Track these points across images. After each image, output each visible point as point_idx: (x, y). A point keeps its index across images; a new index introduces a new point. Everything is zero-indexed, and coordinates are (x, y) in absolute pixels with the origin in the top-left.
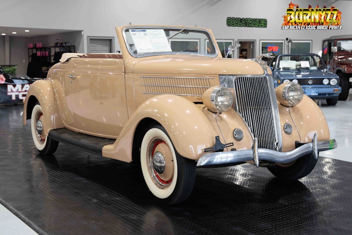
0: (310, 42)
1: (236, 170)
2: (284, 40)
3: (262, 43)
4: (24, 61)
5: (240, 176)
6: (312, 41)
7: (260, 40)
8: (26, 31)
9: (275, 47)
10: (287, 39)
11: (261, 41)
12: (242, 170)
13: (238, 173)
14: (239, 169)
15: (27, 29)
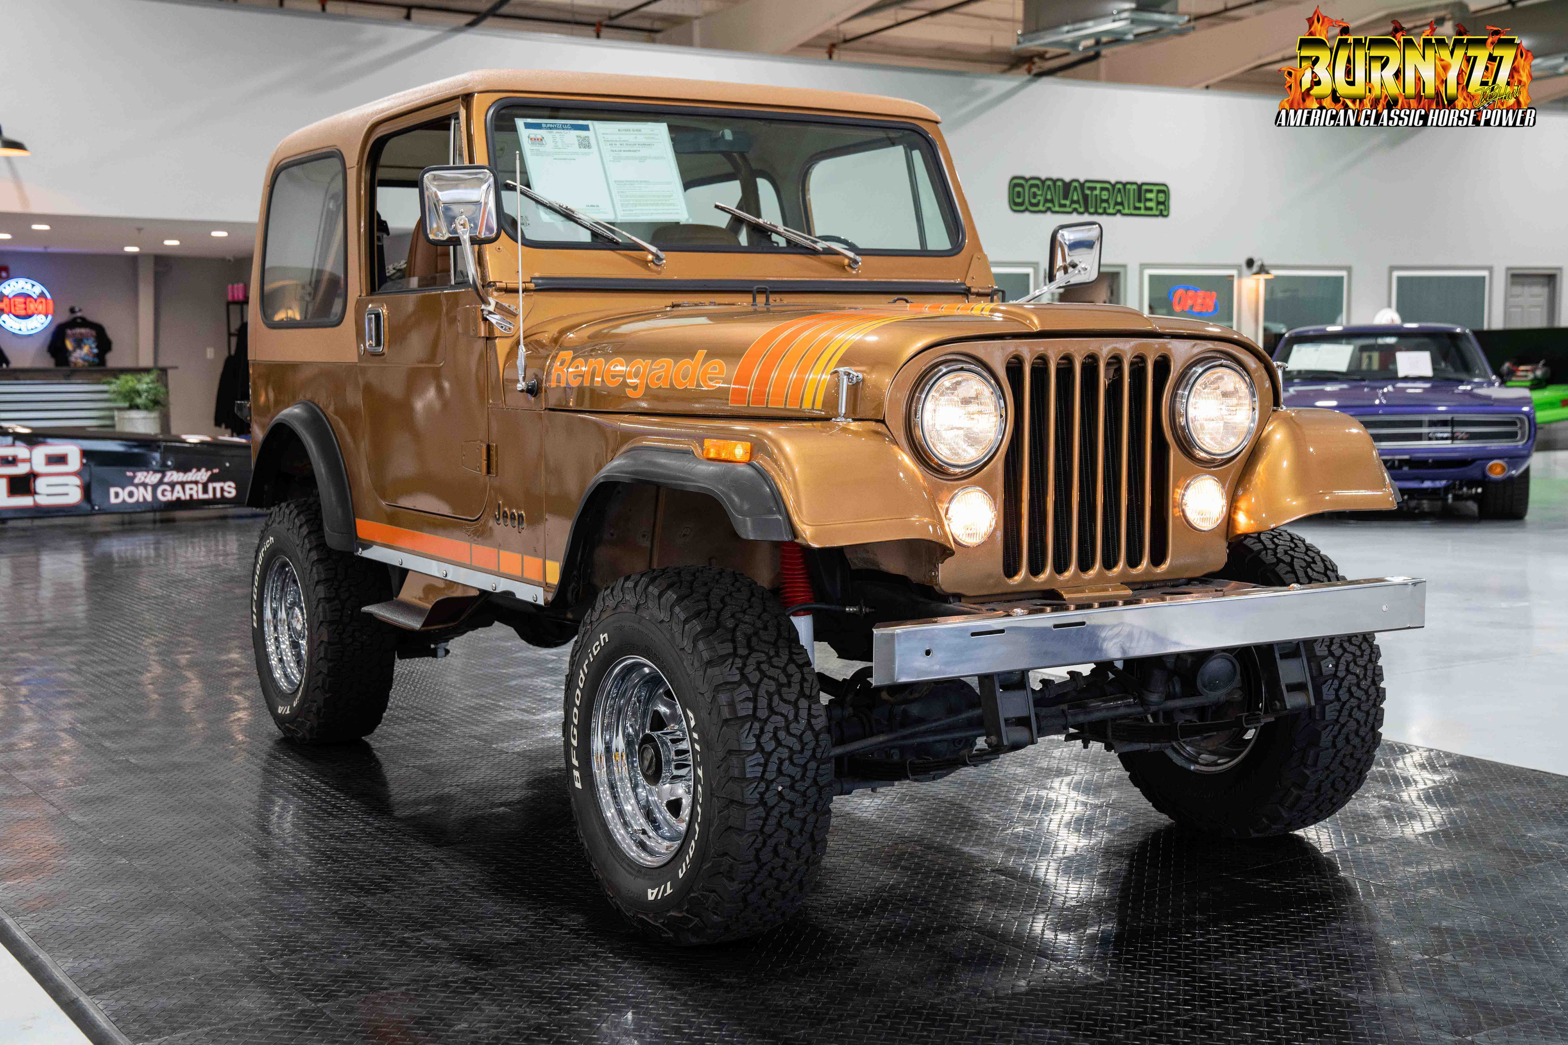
0: (1344, 273)
1: (1050, 806)
2: (1238, 267)
3: (1152, 278)
4: (210, 353)
5: (1063, 832)
6: (1349, 269)
7: (1143, 266)
8: (215, 234)
9: (1201, 293)
10: (1250, 263)
11: (1148, 272)
12: (1071, 807)
13: (1056, 818)
14: (1062, 800)
15: (219, 225)
